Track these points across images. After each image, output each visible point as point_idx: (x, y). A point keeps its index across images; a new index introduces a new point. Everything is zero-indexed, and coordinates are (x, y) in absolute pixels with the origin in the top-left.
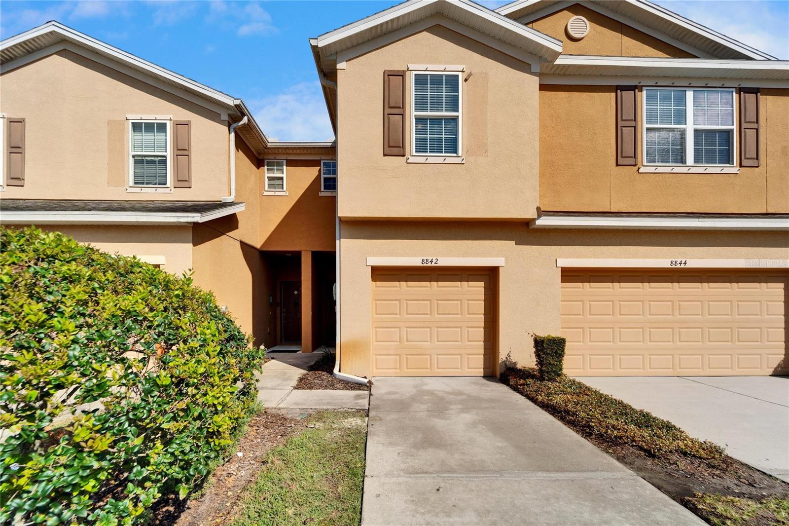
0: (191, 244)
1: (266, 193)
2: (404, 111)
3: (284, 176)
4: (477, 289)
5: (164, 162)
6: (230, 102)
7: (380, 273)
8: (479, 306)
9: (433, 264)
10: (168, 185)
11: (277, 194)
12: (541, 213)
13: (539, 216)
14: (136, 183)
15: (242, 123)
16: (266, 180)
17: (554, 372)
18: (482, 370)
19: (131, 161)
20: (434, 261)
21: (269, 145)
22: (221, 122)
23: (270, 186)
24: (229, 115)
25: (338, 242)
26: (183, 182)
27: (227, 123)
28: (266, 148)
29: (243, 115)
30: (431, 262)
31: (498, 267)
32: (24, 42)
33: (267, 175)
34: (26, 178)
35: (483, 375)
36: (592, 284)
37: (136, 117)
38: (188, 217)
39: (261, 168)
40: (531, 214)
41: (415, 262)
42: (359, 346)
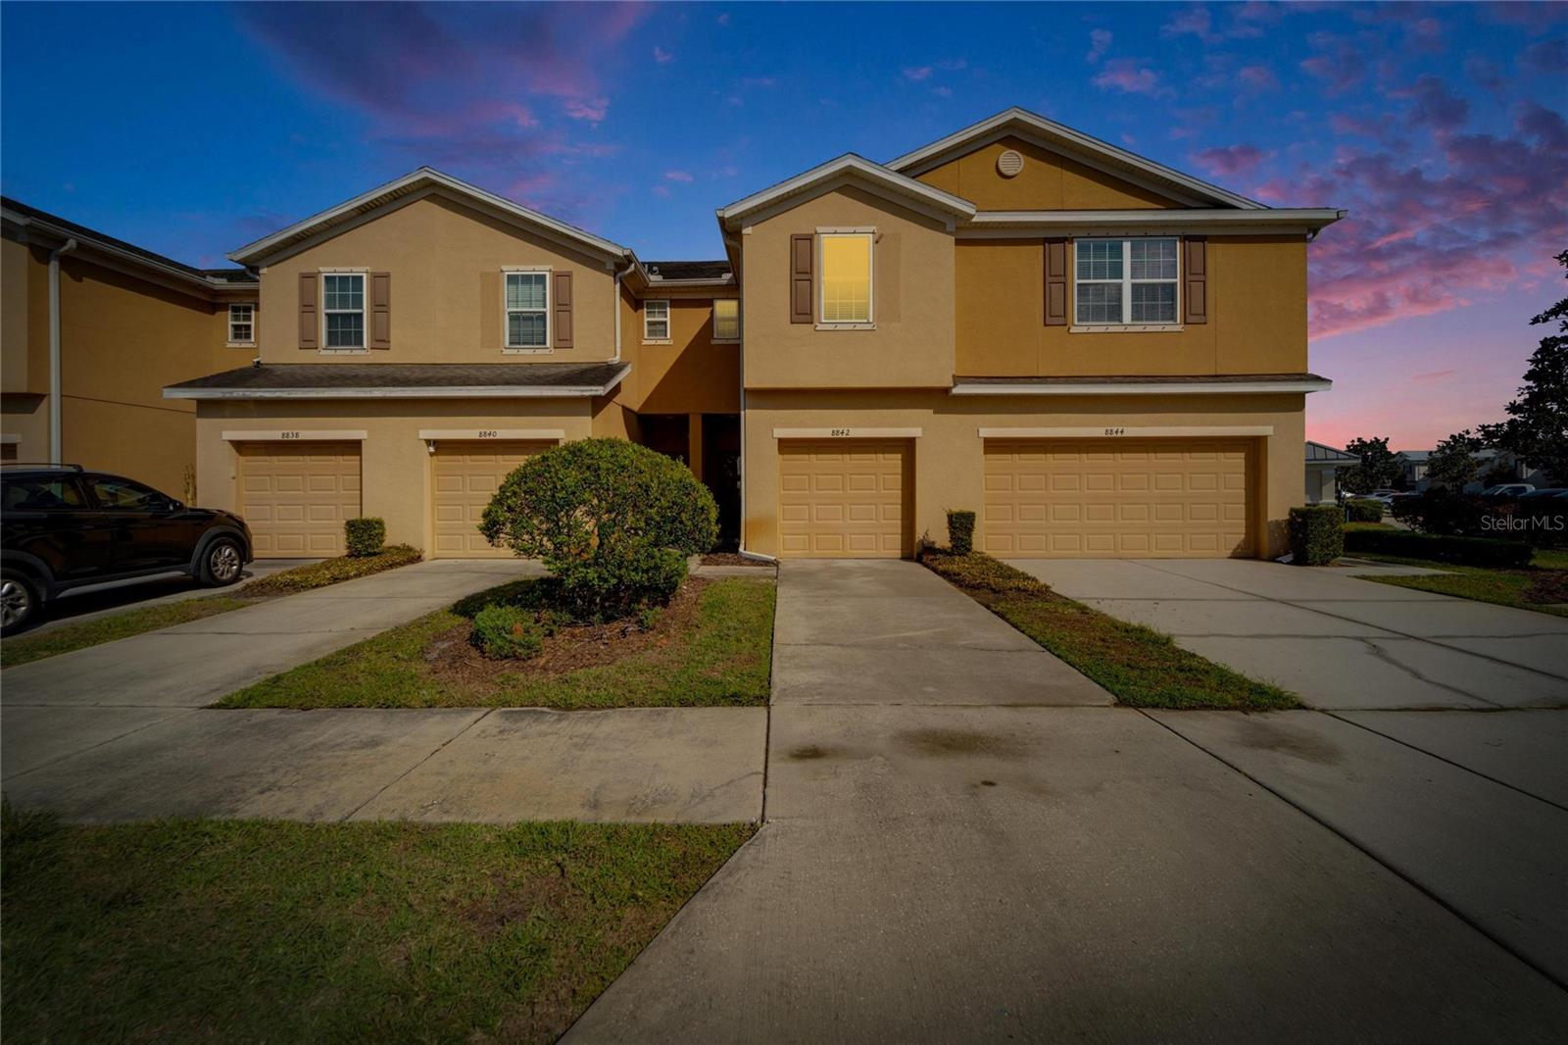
2: (812, 276)
4: (895, 460)
5: (543, 317)
6: (619, 252)
7: (787, 446)
8: (896, 480)
9: (844, 436)
10: (548, 344)
12: (958, 380)
13: (955, 385)
14: (511, 343)
15: (629, 271)
16: (645, 325)
17: (966, 546)
18: (900, 552)
19: (507, 317)
20: (845, 432)
22: (607, 272)
24: (616, 264)
26: (564, 341)
27: (612, 273)
29: (630, 262)
30: (842, 433)
31: (914, 439)
33: (646, 319)
34: (392, 339)
35: (900, 556)
36: (1022, 456)
37: (510, 269)
38: (592, 390)
39: (640, 311)
40: (947, 382)
41: (825, 433)
42: (765, 524)
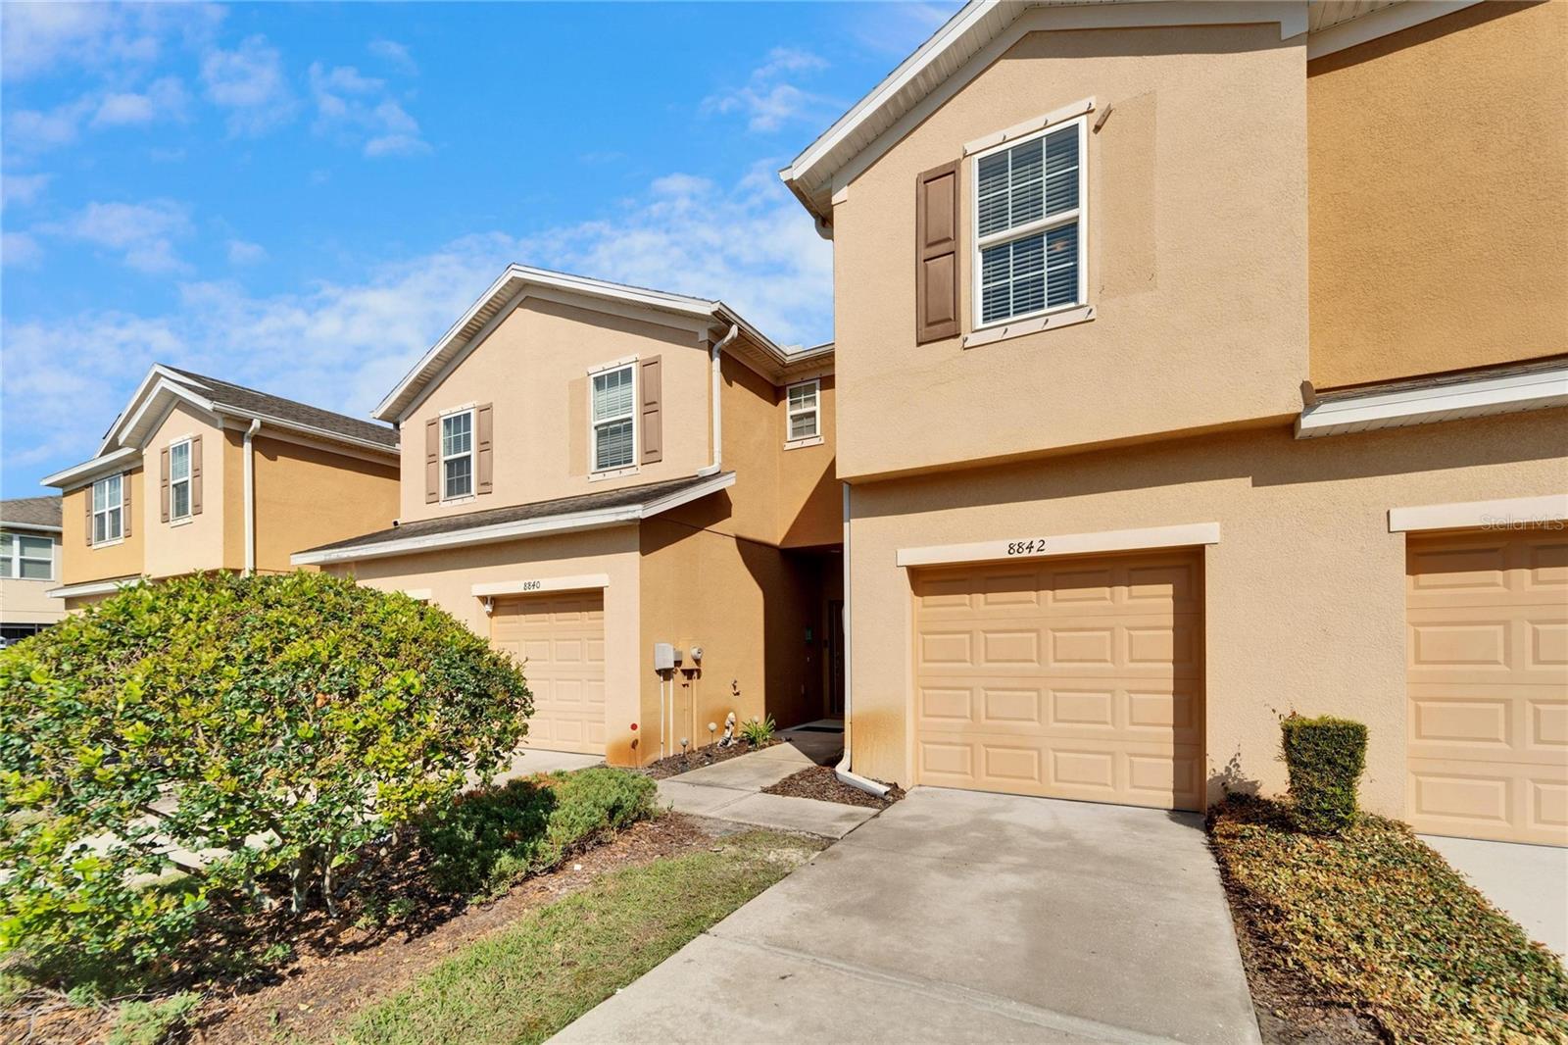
0: (638, 553)
1: (789, 446)
2: (958, 244)
3: (817, 408)
4: (1158, 600)
5: (629, 428)
6: (707, 310)
7: (927, 579)
8: (1164, 642)
9: (1034, 553)
10: (634, 462)
11: (807, 443)
12: (1313, 396)
13: (1310, 406)
14: (599, 467)
15: (729, 337)
16: (789, 421)
17: (1324, 812)
18: (1171, 795)
19: (593, 434)
20: (1037, 545)
21: (788, 360)
22: (698, 346)
23: (796, 431)
24: (711, 331)
25: (846, 525)
26: (652, 455)
27: (706, 344)
28: (784, 366)
29: (730, 324)
30: (1030, 547)
31: (1203, 547)
32: (488, 304)
33: (790, 413)
34: (494, 482)
35: (1171, 807)
37: (598, 369)
38: (628, 512)
39: (781, 403)
41: (995, 550)
42: (885, 724)
